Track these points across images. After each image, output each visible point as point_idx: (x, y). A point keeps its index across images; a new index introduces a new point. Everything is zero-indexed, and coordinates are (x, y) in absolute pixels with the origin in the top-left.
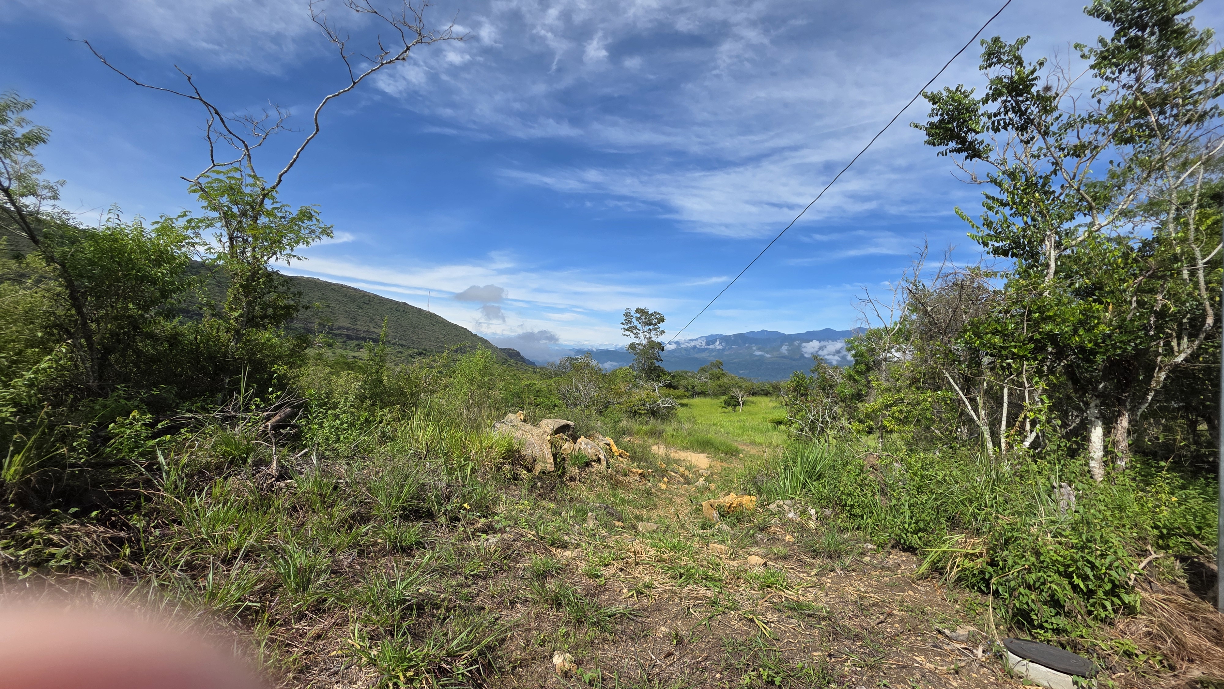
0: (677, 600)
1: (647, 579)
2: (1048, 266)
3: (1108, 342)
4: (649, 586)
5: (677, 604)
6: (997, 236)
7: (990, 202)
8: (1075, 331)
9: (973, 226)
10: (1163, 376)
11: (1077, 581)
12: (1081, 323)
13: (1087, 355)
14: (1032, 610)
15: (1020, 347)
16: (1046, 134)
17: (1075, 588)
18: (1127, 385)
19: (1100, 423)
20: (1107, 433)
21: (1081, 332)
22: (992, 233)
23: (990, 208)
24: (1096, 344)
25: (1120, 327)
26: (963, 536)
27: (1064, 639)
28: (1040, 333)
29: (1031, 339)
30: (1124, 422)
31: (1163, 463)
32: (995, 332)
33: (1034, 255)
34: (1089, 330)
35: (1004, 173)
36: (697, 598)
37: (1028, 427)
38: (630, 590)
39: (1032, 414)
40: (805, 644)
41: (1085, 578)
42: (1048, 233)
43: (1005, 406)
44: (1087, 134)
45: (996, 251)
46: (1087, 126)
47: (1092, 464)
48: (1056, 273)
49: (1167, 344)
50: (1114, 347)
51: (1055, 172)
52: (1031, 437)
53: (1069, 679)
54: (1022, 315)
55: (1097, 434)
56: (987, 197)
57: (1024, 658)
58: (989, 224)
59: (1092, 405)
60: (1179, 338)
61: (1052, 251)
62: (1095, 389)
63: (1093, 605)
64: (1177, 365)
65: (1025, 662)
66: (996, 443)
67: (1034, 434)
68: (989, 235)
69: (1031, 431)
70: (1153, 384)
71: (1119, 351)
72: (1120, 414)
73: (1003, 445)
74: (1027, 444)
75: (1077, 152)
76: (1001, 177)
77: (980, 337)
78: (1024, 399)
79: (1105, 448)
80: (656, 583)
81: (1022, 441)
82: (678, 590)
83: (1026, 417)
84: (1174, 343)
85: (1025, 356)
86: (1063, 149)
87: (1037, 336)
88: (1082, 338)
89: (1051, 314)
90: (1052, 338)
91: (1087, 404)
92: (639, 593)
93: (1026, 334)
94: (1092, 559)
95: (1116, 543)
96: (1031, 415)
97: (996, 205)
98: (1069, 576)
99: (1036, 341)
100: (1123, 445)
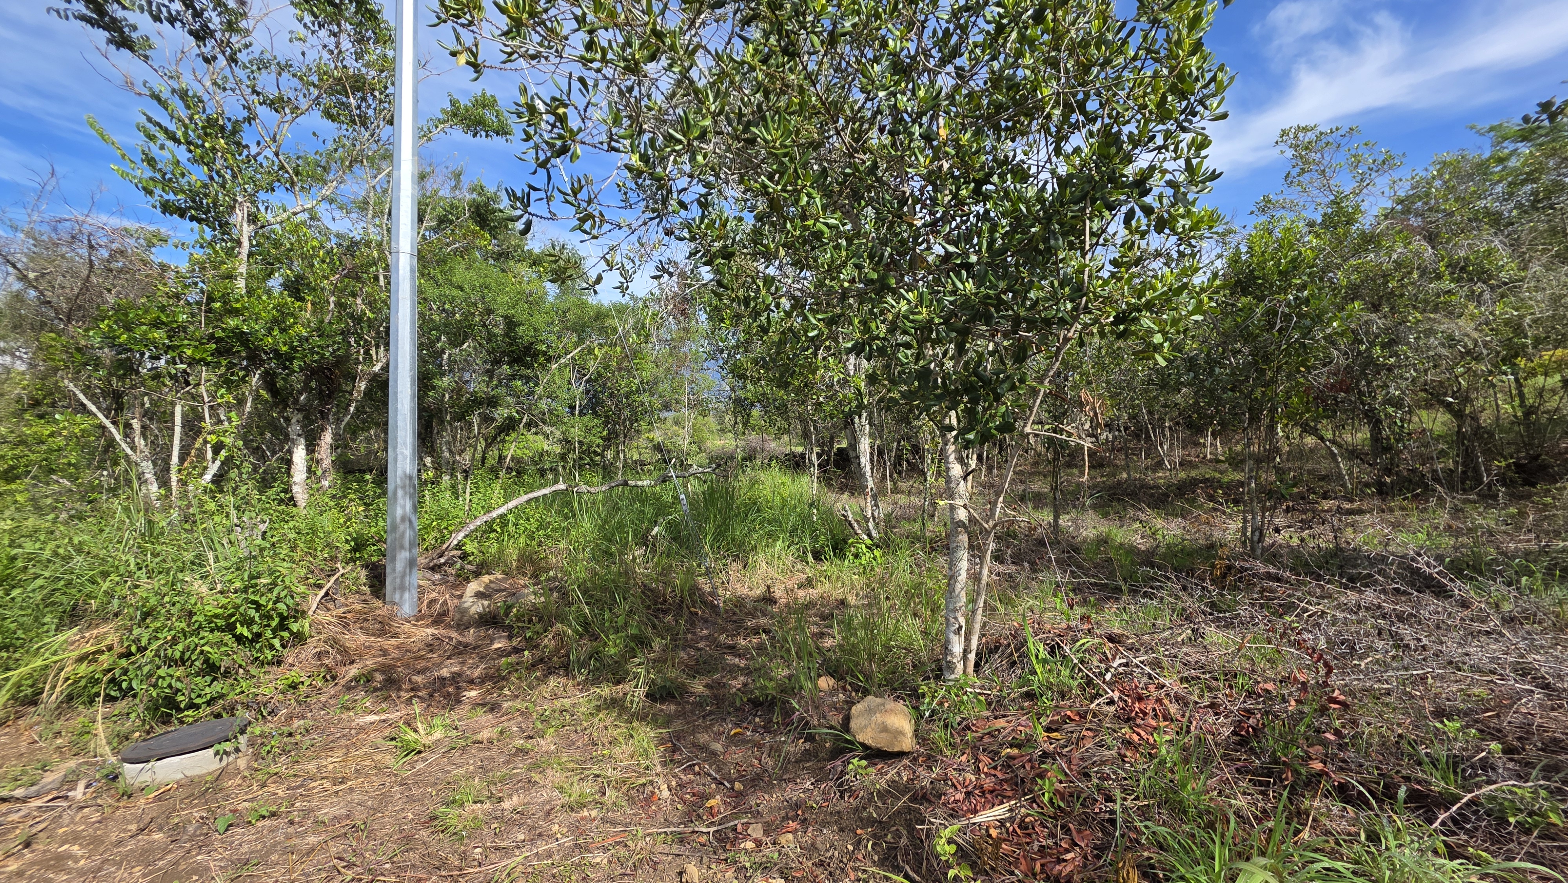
2: (239, 243)
3: (306, 346)
6: (166, 183)
7: (154, 130)
8: (270, 330)
9: (123, 156)
10: (363, 385)
11: (241, 630)
12: (275, 321)
13: (284, 359)
14: (178, 690)
15: (196, 347)
16: (232, 60)
17: (239, 639)
18: (329, 396)
19: (303, 441)
20: (311, 449)
21: (276, 332)
22: (158, 176)
23: (151, 138)
24: (293, 349)
25: (318, 329)
26: (75, 629)
27: (217, 708)
28: (223, 330)
29: (212, 337)
30: (327, 438)
31: (368, 477)
32: (156, 324)
33: (225, 227)
34: (283, 331)
35: (174, 91)
37: (209, 455)
39: (214, 437)
41: (249, 622)
42: (240, 199)
43: (178, 430)
44: (288, 86)
45: (167, 208)
46: (285, 75)
47: (295, 489)
48: (250, 255)
49: (367, 352)
50: (312, 351)
51: (249, 120)
52: (214, 468)
53: (211, 751)
54: (199, 303)
55: (300, 455)
56: (149, 119)
57: (148, 761)
58: (151, 161)
59: (294, 421)
61: (245, 225)
62: (296, 401)
64: (376, 375)
65: (150, 765)
67: (218, 463)
69: (214, 460)
71: (316, 357)
72: (323, 428)
73: (174, 484)
74: (208, 477)
75: (277, 104)
76: (165, 94)
77: (128, 329)
78: (203, 419)
79: (309, 470)
81: (201, 475)
83: (206, 442)
84: (373, 352)
85: (203, 360)
86: (258, 94)
87: (220, 334)
88: (275, 340)
89: (238, 305)
90: (241, 337)
91: (288, 420)
93: (205, 330)
94: (257, 598)
95: (284, 571)
97: (161, 136)
98: (231, 628)
99: (219, 340)
100: (327, 463)
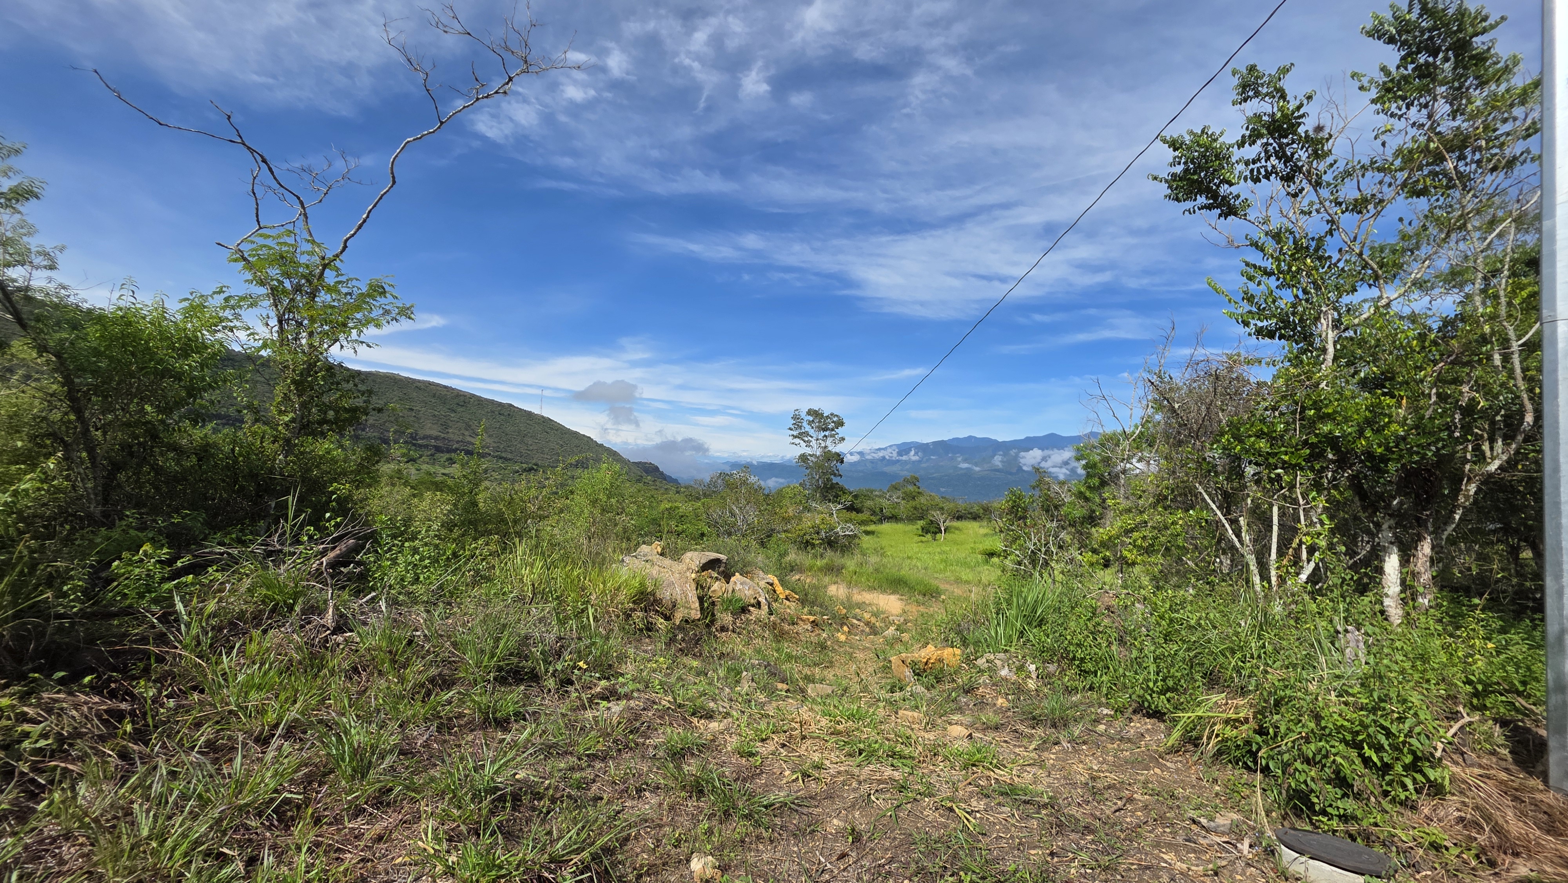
0: (855, 784)
1: (816, 757)
2: (1324, 350)
3: (1402, 446)
4: (818, 767)
5: (854, 790)
6: (1261, 313)
7: (1251, 271)
8: (1361, 433)
9: (1230, 301)
10: (1472, 488)
11: (1368, 752)
12: (1369, 422)
13: (1377, 463)
14: (1312, 791)
15: (1292, 453)
16: (1317, 184)
17: (1366, 761)
18: (1428, 501)
19: (1395, 549)
20: (1405, 560)
21: (1368, 433)
22: (1254, 309)
23: (1251, 278)
24: (1388, 449)
25: (1416, 427)
26: (1223, 695)
27: (1353, 828)
28: (1316, 435)
29: (1306, 443)
30: (1426, 548)
31: (1476, 601)
32: (1260, 435)
33: (1307, 337)
34: (1378, 431)
35: (1267, 234)
36: (880, 782)
37: (1304, 555)
38: (794, 772)
39: (1309, 538)
40: (1020, 839)
41: (1379, 748)
42: (1324, 309)
43: (1275, 528)
44: (1370, 183)
45: (1259, 332)
46: (1369, 174)
47: (1387, 602)
48: (1335, 359)
49: (1477, 448)
50: (1410, 452)
51: (1330, 232)
52: (1309, 569)
53: (1360, 880)
54: (1294, 413)
55: (1392, 563)
56: (1247, 264)
57: (1302, 854)
58: (1250, 298)
59: (1385, 526)
60: (1492, 441)
61: (1330, 332)
62: (1388, 506)
63: (1389, 784)
64: (1490, 475)
65: (1303, 859)
66: (1265, 576)
67: (1312, 565)
68: (1250, 312)
69: (1309, 561)
70: (1461, 499)
71: (1416, 458)
72: (1420, 538)
73: (1274, 580)
74: (1303, 577)
75: (1358, 206)
76: (1263, 239)
77: (1241, 441)
78: (1299, 521)
79: (1403, 582)
80: (827, 763)
81: (1298, 574)
82: (856, 771)
83: (1301, 543)
84: (1486, 447)
85: (1298, 465)
86: (1340, 204)
87: (1313, 439)
88: (1369, 441)
89: (1330, 411)
90: (1332, 441)
91: (1378, 525)
92: (806, 775)
93: (1299, 436)
94: (1387, 724)
95: (1417, 703)
96: (1307, 540)
97: (1258, 275)
98: (1358, 746)
99: (1312, 446)
100: (1425, 577)
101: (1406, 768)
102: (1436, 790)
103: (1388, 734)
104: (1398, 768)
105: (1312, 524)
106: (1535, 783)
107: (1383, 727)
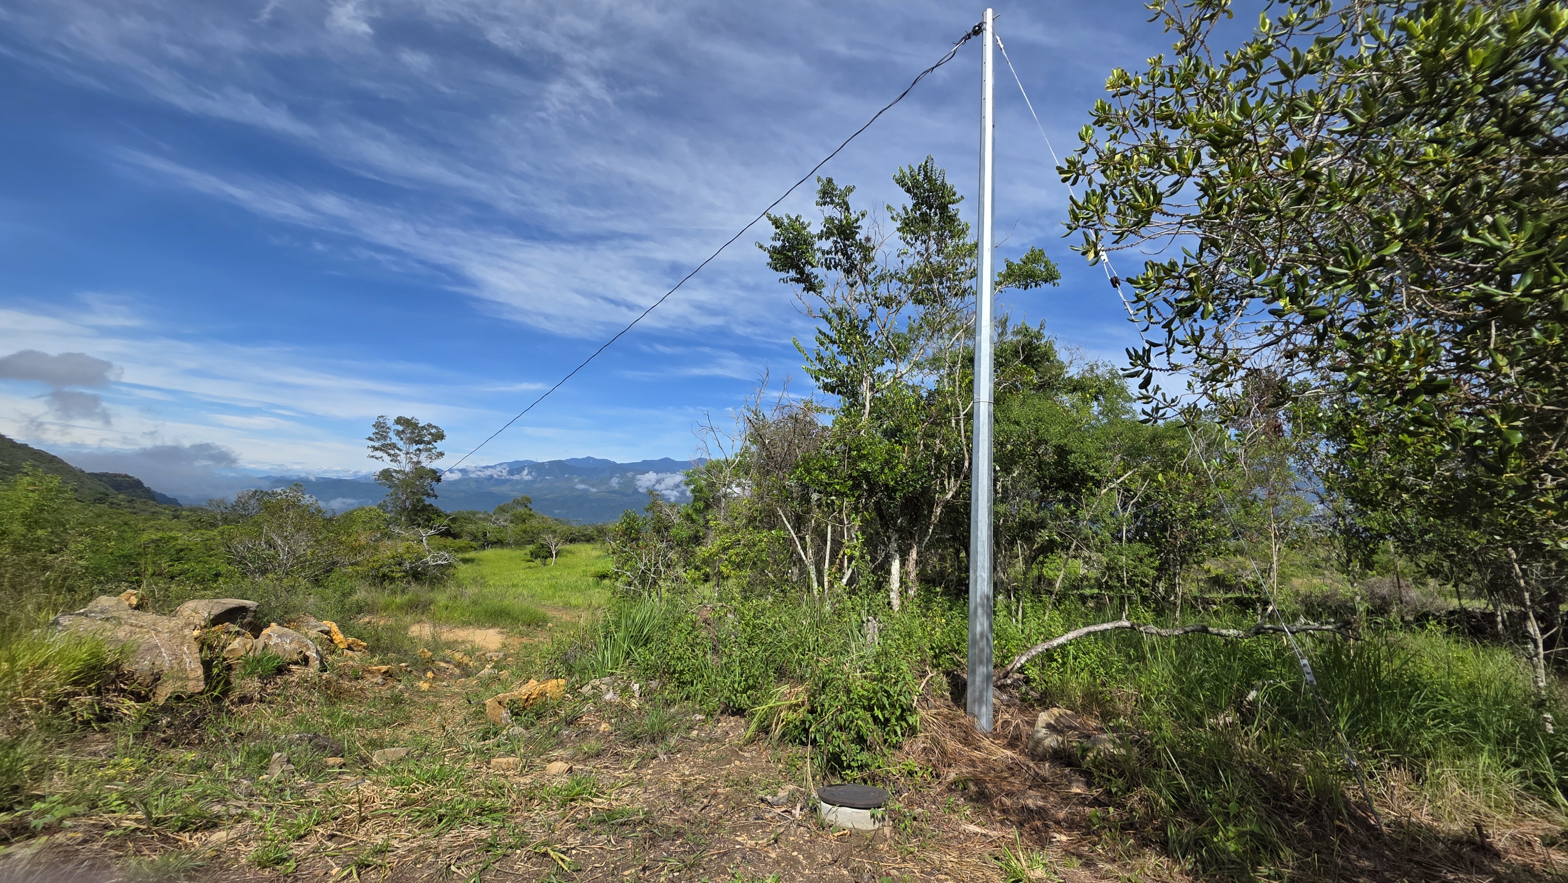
0: (430, 859)
1: (379, 840)
2: (864, 406)
3: (904, 481)
4: (381, 851)
6: (827, 372)
7: (822, 337)
8: (882, 469)
9: (808, 359)
10: (939, 511)
11: (877, 712)
12: (887, 462)
13: (890, 491)
14: (842, 751)
15: (842, 484)
16: (865, 281)
17: (875, 719)
18: (916, 520)
19: (898, 556)
20: (903, 564)
21: (886, 471)
22: (823, 368)
23: (822, 344)
24: (896, 482)
25: (912, 467)
26: (788, 685)
27: (865, 774)
28: (857, 471)
29: (850, 476)
30: (914, 555)
31: (938, 589)
32: (822, 469)
33: (854, 394)
34: (891, 469)
35: (833, 311)
36: (463, 847)
37: (846, 564)
40: (615, 863)
41: (882, 708)
42: (865, 375)
43: (829, 543)
44: (894, 288)
45: (826, 387)
46: (894, 281)
47: (892, 595)
48: (870, 414)
49: (942, 483)
50: (909, 486)
51: (871, 318)
52: (848, 574)
53: (868, 813)
54: (844, 452)
55: (896, 566)
56: (820, 332)
57: (833, 805)
58: (820, 359)
59: (893, 539)
60: (949, 478)
61: (868, 392)
62: (895, 524)
63: (888, 734)
64: (948, 502)
65: (834, 809)
66: (821, 583)
67: (850, 570)
68: (820, 370)
69: (848, 568)
70: (933, 518)
71: (911, 489)
72: (911, 548)
73: (826, 584)
74: (845, 581)
75: (887, 303)
76: (831, 314)
77: (809, 473)
78: (843, 536)
79: (901, 579)
80: (395, 843)
81: (841, 578)
83: (844, 554)
84: (946, 483)
85: (845, 493)
86: (877, 299)
87: (855, 474)
88: (887, 476)
89: (866, 452)
90: (866, 475)
91: (889, 538)
92: (363, 866)
93: (847, 471)
94: (887, 688)
95: (905, 669)
96: (848, 551)
97: (826, 341)
98: (870, 709)
99: (853, 478)
100: (913, 575)
101: (897, 720)
102: (912, 731)
103: (889, 696)
104: (893, 721)
105: (852, 539)
106: (961, 712)
107: (886, 691)
